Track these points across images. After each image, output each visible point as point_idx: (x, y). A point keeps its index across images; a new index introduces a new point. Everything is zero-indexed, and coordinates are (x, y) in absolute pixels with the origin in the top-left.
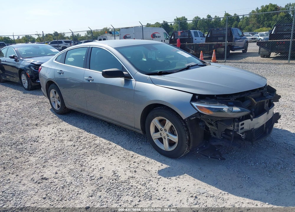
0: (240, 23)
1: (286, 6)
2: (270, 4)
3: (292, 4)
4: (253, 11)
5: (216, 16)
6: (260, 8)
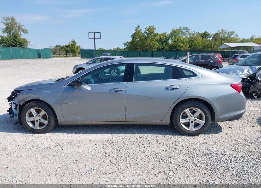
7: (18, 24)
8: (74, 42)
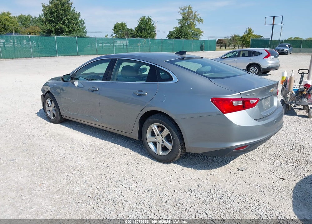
7: (194, 13)
8: (250, 30)
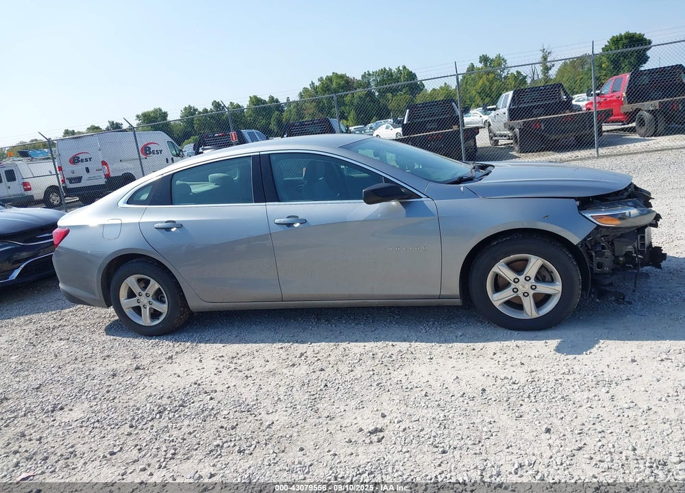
0: (284, 114)
1: (363, 76)
2: (333, 73)
3: (371, 73)
4: (305, 90)
5: (231, 103)
6: (317, 83)
